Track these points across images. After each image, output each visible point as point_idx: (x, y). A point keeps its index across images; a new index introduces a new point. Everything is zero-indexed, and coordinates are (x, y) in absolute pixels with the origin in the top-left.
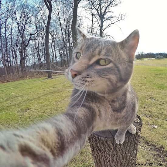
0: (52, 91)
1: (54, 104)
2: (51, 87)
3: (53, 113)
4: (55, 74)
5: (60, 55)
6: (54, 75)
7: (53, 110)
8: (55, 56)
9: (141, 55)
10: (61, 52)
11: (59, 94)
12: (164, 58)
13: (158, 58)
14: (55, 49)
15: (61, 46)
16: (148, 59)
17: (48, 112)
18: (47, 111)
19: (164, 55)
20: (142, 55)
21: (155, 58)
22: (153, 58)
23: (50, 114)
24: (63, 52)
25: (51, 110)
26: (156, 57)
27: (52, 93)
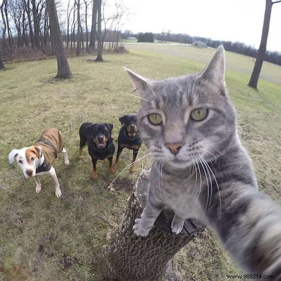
0: (9, 95)
1: (15, 122)
2: (5, 86)
3: (16, 138)
4: (9, 62)
5: (17, 26)
6: (7, 63)
7: (15, 133)
8: (8, 27)
9: (166, 35)
10: (19, 21)
11: (22, 101)
12: (209, 48)
13: (196, 45)
14: (7, 15)
15: (18, 10)
16: (179, 44)
17: (8, 138)
18: (6, 134)
19: (208, 42)
20: (169, 35)
21: (190, 45)
22: (187, 44)
23: (11, 142)
24: (21, 21)
25: (13, 133)
26: (194, 44)
27: (9, 98)
